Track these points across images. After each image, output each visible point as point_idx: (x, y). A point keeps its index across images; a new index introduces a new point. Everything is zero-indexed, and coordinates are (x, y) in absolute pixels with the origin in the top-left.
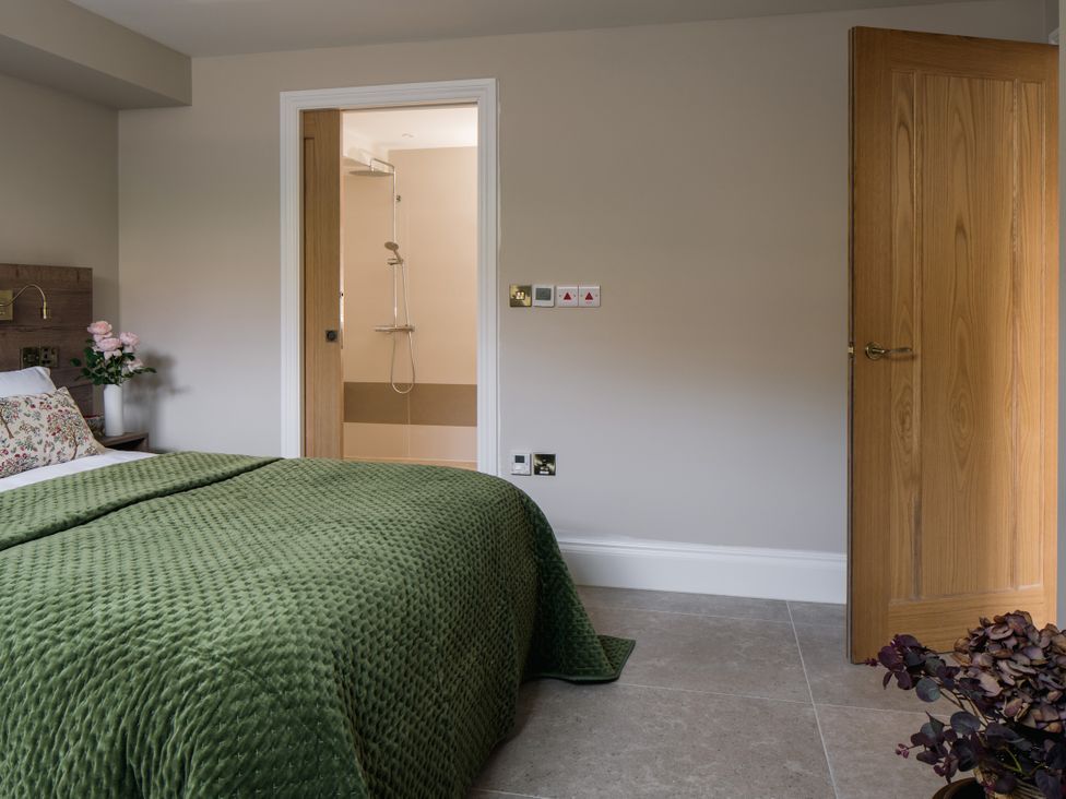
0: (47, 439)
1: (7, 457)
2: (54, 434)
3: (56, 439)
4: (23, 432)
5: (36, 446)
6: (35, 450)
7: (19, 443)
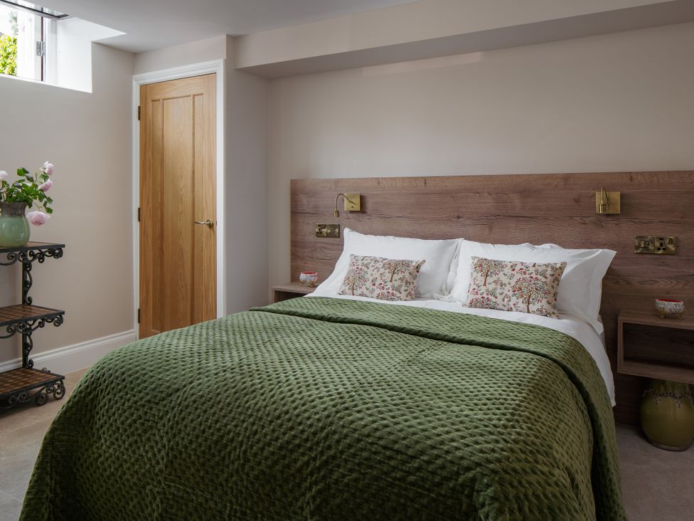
0: (508, 293)
1: (477, 296)
2: (515, 291)
3: (514, 295)
4: (494, 284)
5: (498, 295)
6: (496, 297)
7: (487, 290)
